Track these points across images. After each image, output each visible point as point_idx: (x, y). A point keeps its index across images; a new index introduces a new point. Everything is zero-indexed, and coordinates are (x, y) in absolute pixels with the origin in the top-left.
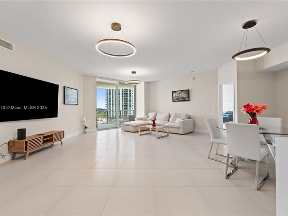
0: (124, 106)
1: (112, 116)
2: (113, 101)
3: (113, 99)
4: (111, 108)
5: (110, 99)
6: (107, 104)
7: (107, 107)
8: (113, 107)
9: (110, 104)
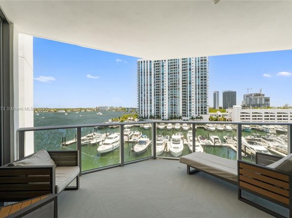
0: (157, 105)
1: (143, 116)
2: (144, 100)
3: (145, 98)
4: (143, 107)
5: (142, 98)
6: (139, 103)
7: (139, 106)
8: (145, 106)
9: (142, 103)
